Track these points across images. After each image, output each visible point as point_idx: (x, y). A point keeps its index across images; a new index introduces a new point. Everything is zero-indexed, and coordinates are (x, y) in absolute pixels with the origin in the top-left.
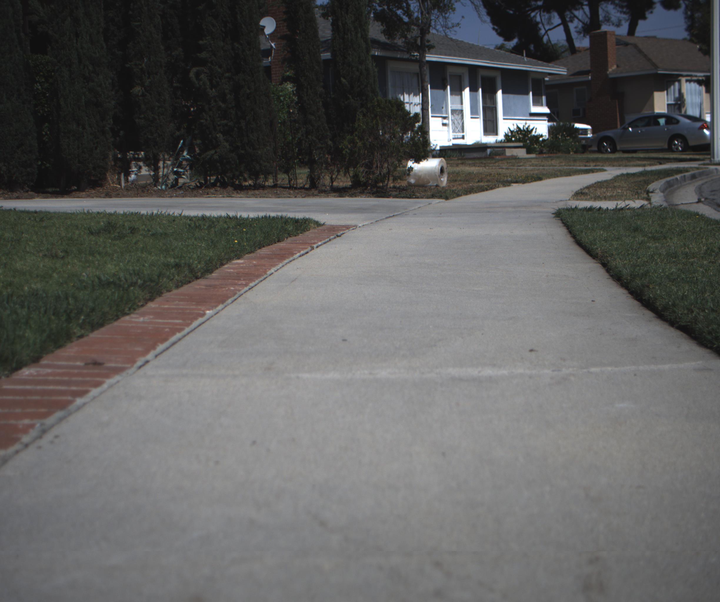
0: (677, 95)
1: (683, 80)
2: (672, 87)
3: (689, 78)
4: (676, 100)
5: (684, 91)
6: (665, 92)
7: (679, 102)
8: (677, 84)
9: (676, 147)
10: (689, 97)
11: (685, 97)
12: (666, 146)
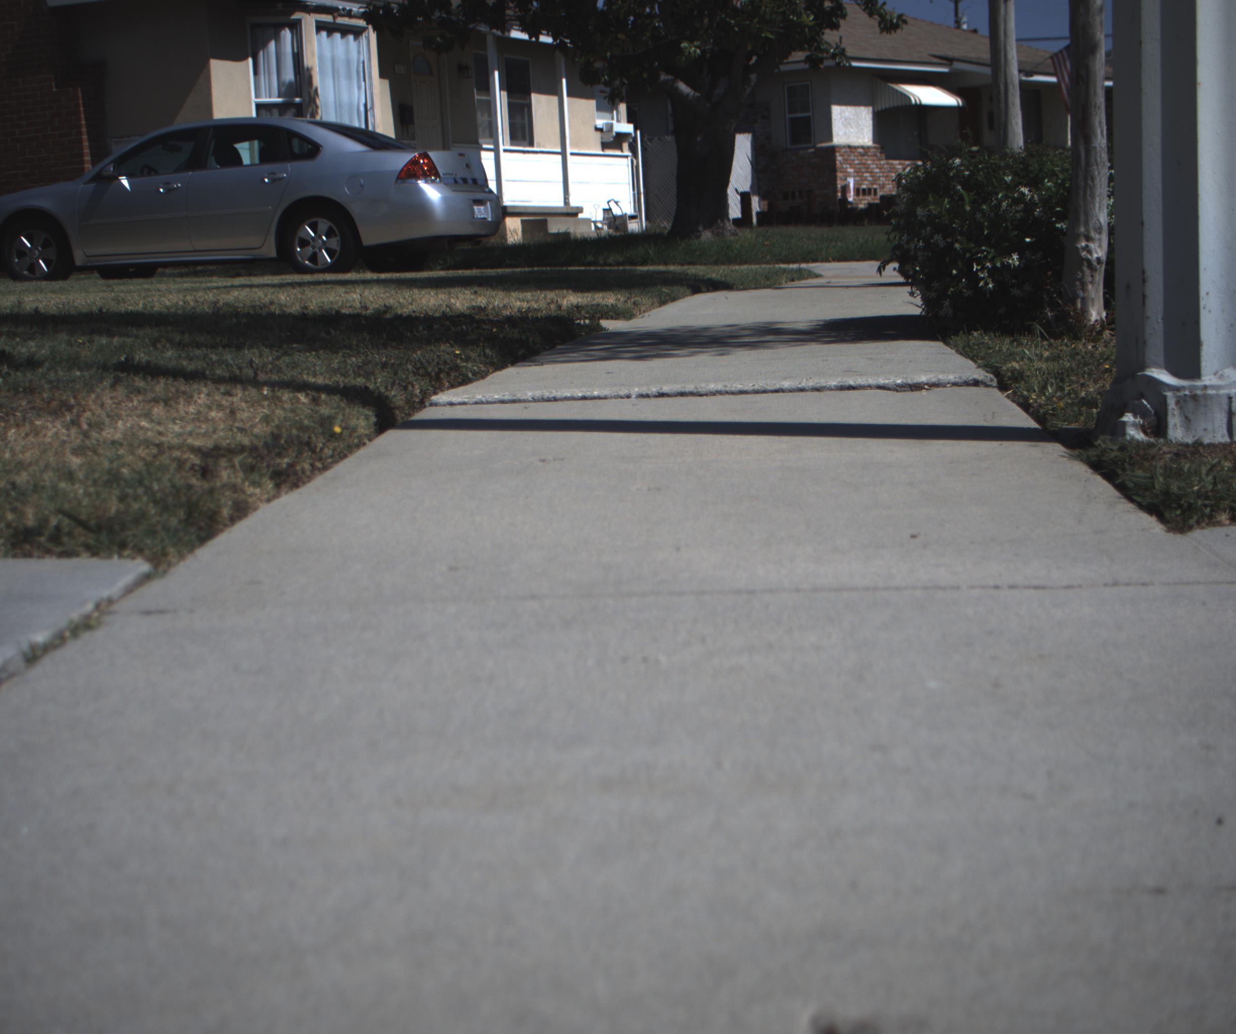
0: (289, 75)
1: (309, 21)
2: (272, 45)
3: (327, 18)
4: (288, 90)
5: (311, 60)
6: (250, 60)
7: (297, 100)
8: (287, 34)
9: (309, 250)
10: (330, 82)
11: (317, 81)
12: (270, 250)
